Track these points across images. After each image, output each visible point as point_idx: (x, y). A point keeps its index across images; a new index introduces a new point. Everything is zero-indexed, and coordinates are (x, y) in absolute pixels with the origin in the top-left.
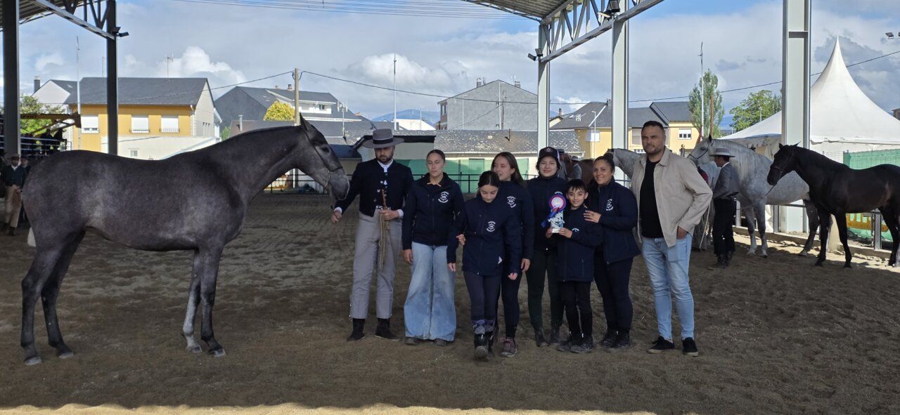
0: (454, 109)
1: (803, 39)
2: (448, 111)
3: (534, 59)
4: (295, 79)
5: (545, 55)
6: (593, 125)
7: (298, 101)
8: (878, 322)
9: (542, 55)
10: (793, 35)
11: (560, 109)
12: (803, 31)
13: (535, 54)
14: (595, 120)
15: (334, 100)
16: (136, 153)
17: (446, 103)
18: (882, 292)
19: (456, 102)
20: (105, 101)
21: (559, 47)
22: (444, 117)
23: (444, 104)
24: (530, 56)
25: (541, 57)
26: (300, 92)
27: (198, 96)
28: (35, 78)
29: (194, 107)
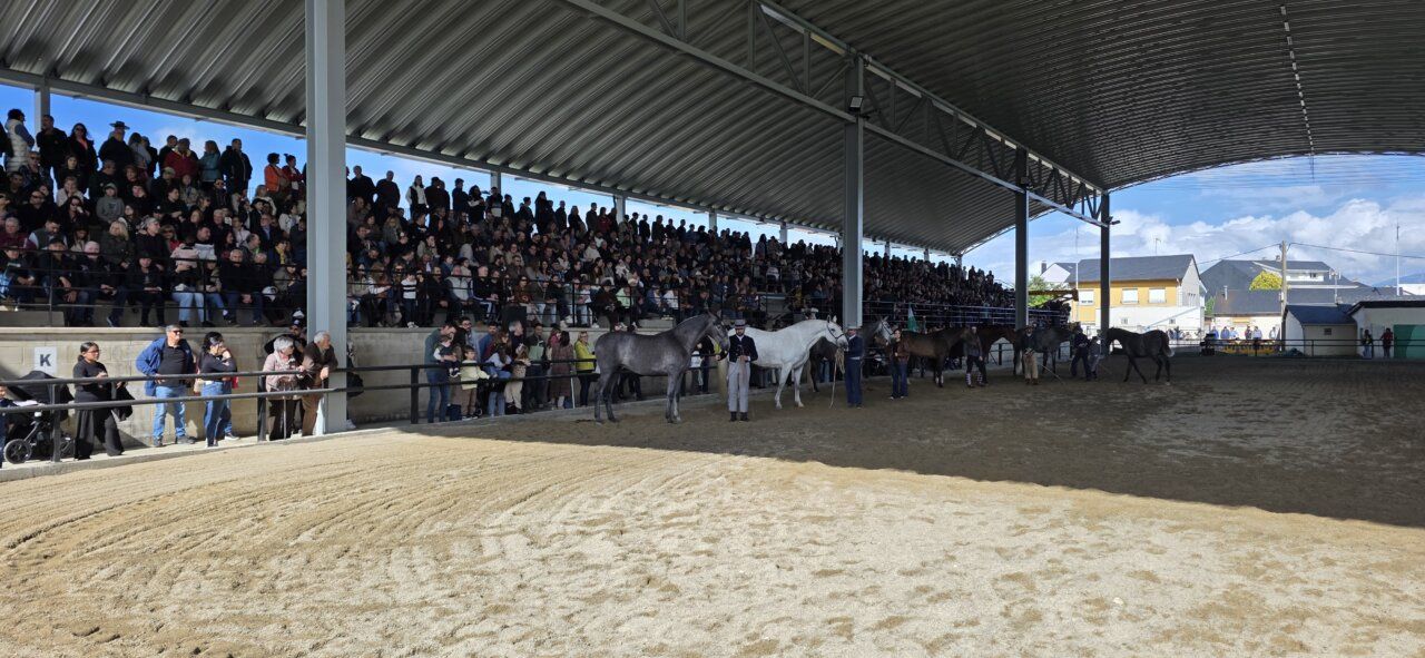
4: (1283, 250)
7: (1286, 270)
15: (1328, 268)
16: (1125, 321)
20: (1099, 279)
26: (1288, 262)
27: (1184, 270)
28: (1041, 262)
29: (1181, 280)
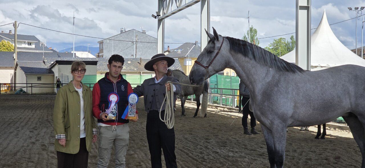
0: (107, 46)
1: (307, 10)
2: (104, 47)
3: (155, 17)
4: (15, 28)
5: (161, 15)
6: (187, 56)
7: (16, 40)
8: (354, 166)
9: (160, 16)
10: (302, 8)
11: (168, 46)
12: (306, 5)
13: (156, 15)
14: (189, 53)
15: (37, 40)
17: (103, 42)
18: (354, 150)
19: (108, 42)
21: (170, 11)
22: (101, 50)
23: (101, 43)
24: (153, 16)
25: (159, 17)
26: (17, 35)
